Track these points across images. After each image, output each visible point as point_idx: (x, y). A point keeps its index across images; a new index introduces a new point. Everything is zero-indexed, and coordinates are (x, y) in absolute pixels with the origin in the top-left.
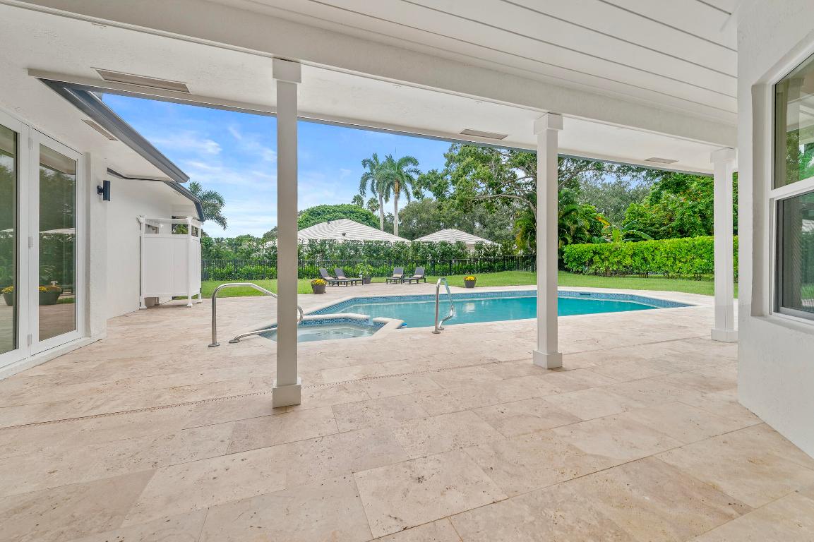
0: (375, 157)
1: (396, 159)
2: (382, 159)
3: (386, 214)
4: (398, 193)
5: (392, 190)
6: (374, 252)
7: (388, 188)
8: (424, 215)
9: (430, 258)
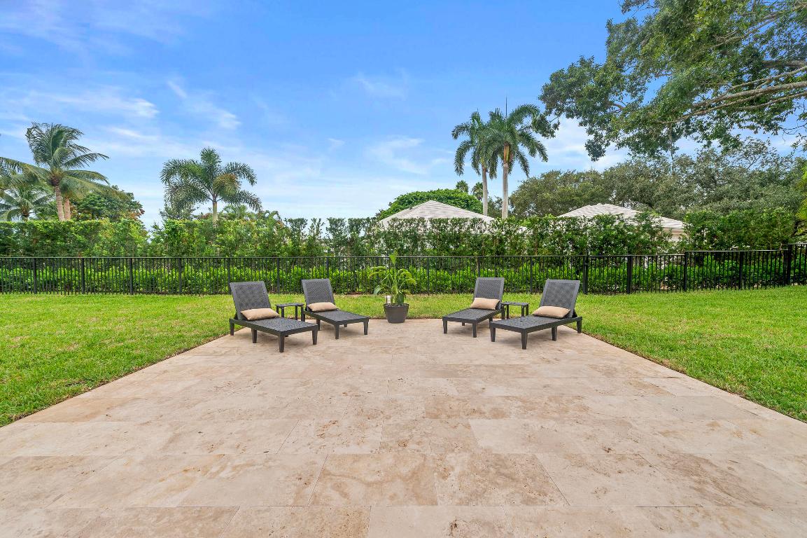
0: (475, 117)
1: (506, 113)
2: (485, 119)
3: (495, 200)
4: (510, 164)
5: (499, 158)
6: (451, 241)
7: (494, 158)
8: (547, 195)
9: (570, 252)
